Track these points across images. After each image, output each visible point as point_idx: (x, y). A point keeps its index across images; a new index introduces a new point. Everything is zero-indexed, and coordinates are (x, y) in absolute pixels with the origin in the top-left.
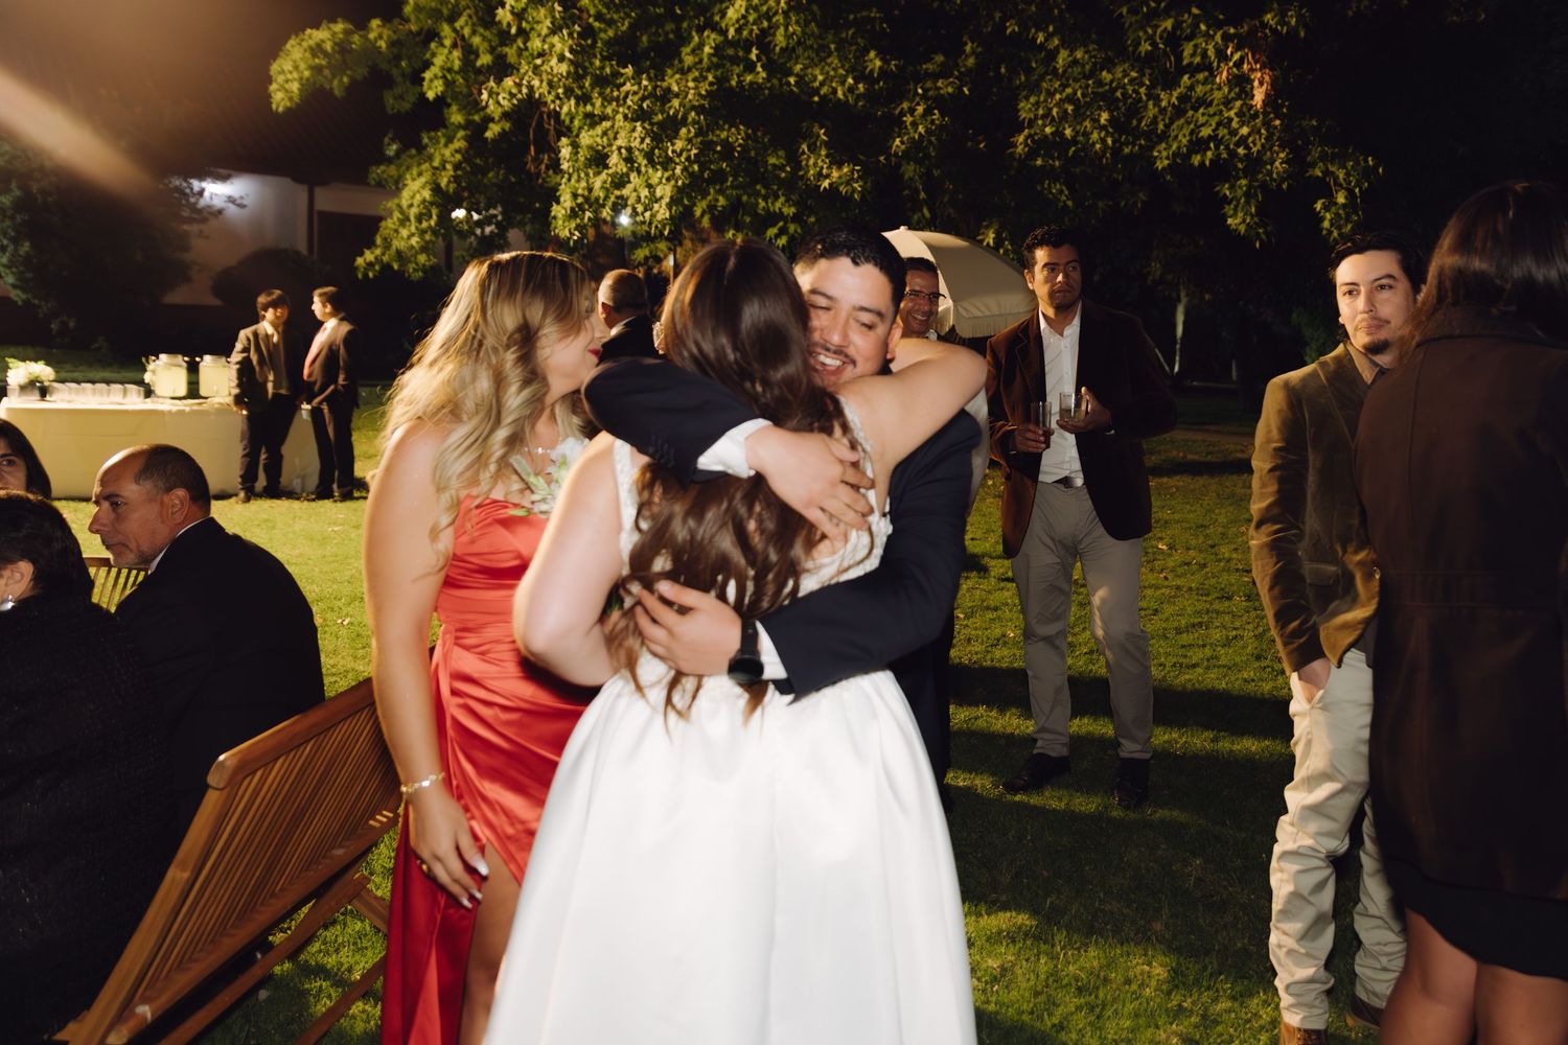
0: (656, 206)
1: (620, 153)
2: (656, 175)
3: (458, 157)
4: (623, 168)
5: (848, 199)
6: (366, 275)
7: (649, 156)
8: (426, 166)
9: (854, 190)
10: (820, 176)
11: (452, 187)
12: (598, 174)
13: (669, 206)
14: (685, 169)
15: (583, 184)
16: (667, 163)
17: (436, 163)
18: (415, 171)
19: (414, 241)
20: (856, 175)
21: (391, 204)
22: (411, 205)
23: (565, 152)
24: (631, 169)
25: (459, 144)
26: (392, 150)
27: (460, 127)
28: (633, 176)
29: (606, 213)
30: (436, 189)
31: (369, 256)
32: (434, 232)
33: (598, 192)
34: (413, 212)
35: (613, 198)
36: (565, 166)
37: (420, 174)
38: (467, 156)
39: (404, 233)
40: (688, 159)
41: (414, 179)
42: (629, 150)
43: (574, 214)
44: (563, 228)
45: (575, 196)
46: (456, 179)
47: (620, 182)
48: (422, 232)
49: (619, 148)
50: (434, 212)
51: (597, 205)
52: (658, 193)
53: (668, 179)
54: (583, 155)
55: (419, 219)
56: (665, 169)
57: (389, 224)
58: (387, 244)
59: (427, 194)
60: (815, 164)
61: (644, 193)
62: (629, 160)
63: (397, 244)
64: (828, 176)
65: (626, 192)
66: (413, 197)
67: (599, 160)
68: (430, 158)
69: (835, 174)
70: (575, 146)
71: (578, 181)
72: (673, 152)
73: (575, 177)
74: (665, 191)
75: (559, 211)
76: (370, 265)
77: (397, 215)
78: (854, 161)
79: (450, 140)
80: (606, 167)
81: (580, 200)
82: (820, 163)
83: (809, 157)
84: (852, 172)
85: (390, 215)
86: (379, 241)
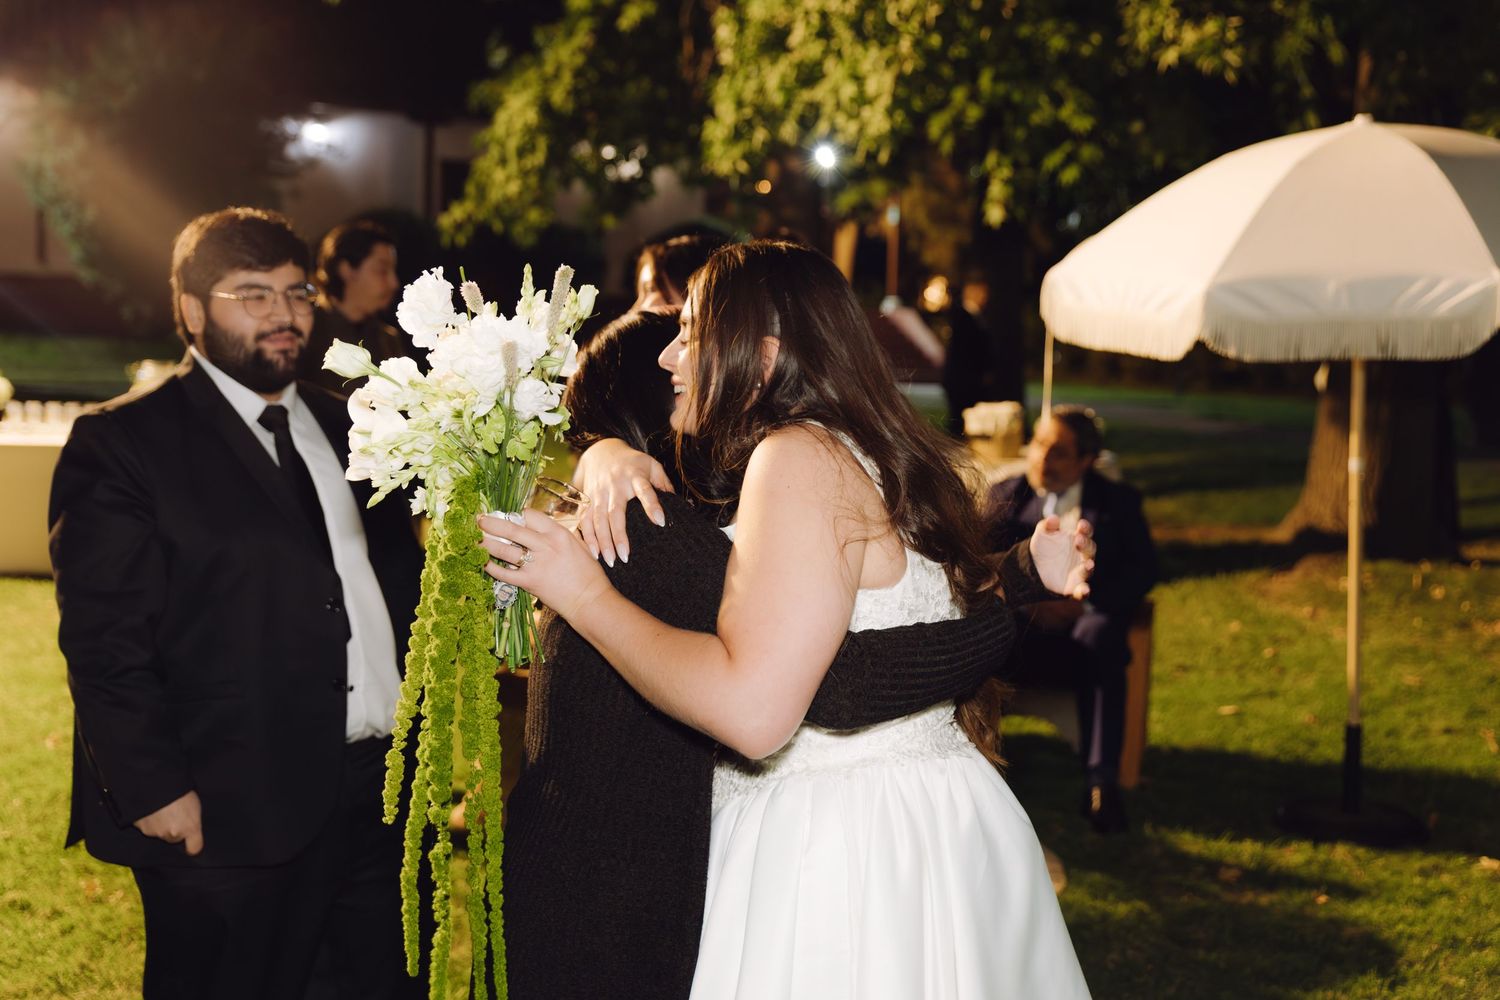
0: (866, 112)
1: (808, 23)
2: (870, 59)
3: (579, 60)
4: (815, 49)
5: (1217, 77)
6: (453, 242)
7: (857, 26)
8: (532, 75)
9: (1225, 64)
10: (1159, 43)
11: (570, 106)
12: (774, 61)
13: (890, 112)
14: (917, 44)
15: (752, 85)
16: (886, 34)
17: (549, 68)
18: (516, 84)
19: (513, 188)
20: (1231, 35)
21: (485, 135)
22: (508, 135)
23: (724, 32)
24: (826, 52)
25: (583, 37)
26: (499, 57)
27: (583, 14)
28: (830, 65)
29: (788, 131)
30: (545, 108)
31: (457, 212)
32: (543, 173)
33: (777, 98)
34: (513, 144)
35: (798, 108)
36: (727, 57)
37: (525, 86)
38: (592, 57)
39: (499, 175)
40: (923, 25)
41: (516, 92)
42: (824, 15)
43: (739, 134)
44: (724, 160)
45: (740, 104)
46: (575, 92)
47: (810, 75)
48: (524, 174)
49: (807, 13)
50: (542, 144)
51: (771, 117)
52: (871, 87)
53: (889, 63)
54: (751, 33)
55: (522, 152)
56: (883, 45)
57: (485, 164)
58: (482, 192)
59: (532, 116)
60: (1151, 23)
61: (849, 90)
62: (825, 33)
63: (495, 195)
64: (1174, 42)
65: (820, 93)
66: (510, 121)
67: (776, 41)
68: (539, 62)
69: (1189, 36)
70: (742, 22)
71: (747, 78)
72: (899, 14)
73: (740, 76)
74: (880, 84)
75: (716, 132)
76: (459, 227)
77: (494, 152)
78: (1223, 9)
79: (570, 34)
80: (787, 50)
81: (748, 112)
82: (1159, 18)
83: (1137, 13)
84: (1223, 29)
85: (484, 149)
86: (470, 189)
